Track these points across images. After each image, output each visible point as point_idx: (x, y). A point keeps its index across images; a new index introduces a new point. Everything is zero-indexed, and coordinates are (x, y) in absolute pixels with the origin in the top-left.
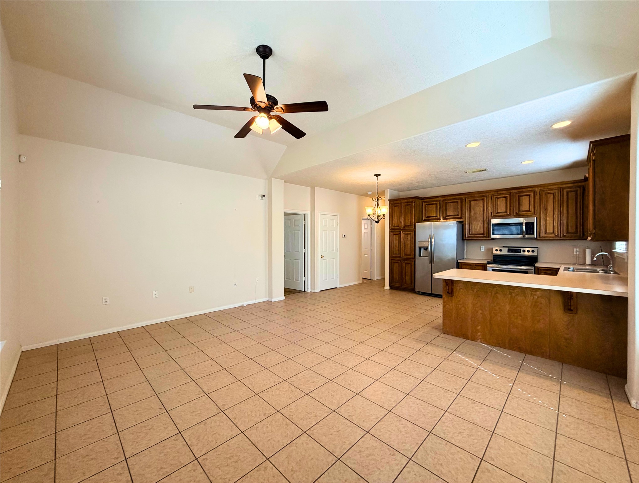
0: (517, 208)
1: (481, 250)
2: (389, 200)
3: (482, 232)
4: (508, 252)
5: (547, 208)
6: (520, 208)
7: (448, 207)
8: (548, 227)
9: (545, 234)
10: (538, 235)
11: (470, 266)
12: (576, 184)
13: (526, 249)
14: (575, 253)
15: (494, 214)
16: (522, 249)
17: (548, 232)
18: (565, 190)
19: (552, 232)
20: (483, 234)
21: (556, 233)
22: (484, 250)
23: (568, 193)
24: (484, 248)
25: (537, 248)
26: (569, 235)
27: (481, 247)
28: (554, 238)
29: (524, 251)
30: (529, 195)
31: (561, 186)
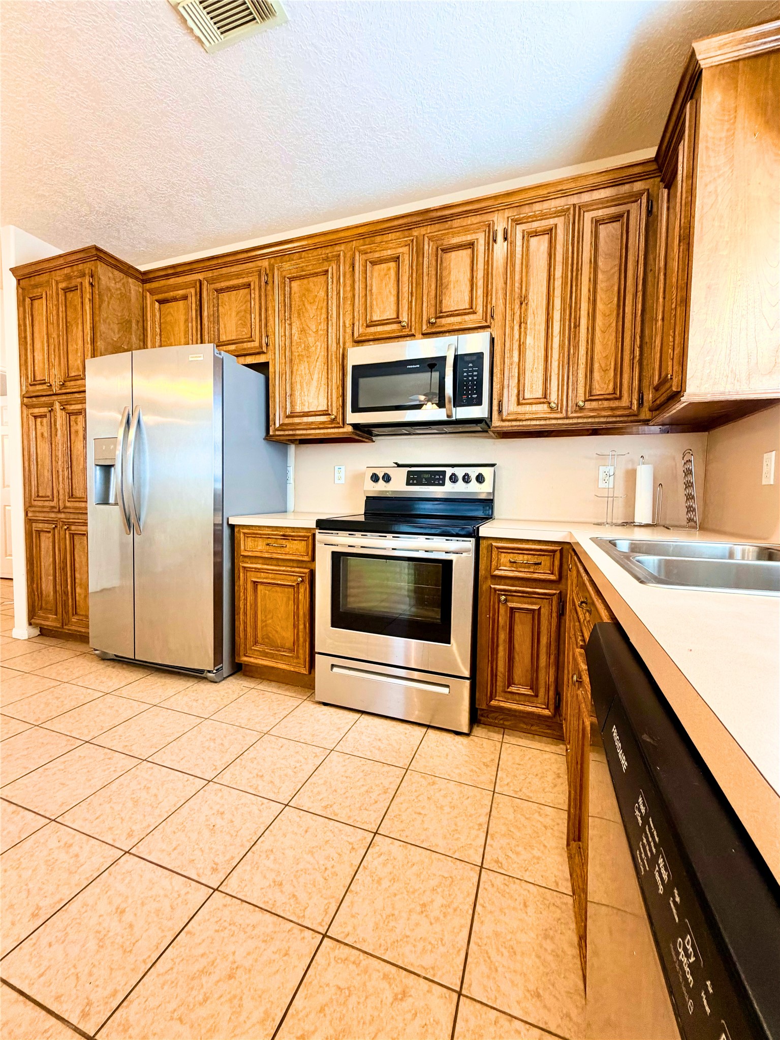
0: (433, 302)
1: (337, 481)
2: (13, 270)
3: (323, 407)
4: (408, 484)
5: (526, 297)
6: (441, 302)
7: (220, 308)
8: (528, 373)
9: (519, 404)
10: (495, 408)
11: (269, 541)
12: (626, 188)
13: (461, 473)
14: (602, 485)
15: (360, 330)
16: (449, 471)
17: (527, 396)
18: (588, 216)
19: (539, 394)
20: (325, 413)
21: (553, 397)
22: (343, 481)
23: (597, 222)
24: (343, 474)
25: (493, 465)
26: (594, 405)
27: (337, 468)
28: (545, 419)
29: (454, 479)
30: (471, 245)
31: (574, 200)
